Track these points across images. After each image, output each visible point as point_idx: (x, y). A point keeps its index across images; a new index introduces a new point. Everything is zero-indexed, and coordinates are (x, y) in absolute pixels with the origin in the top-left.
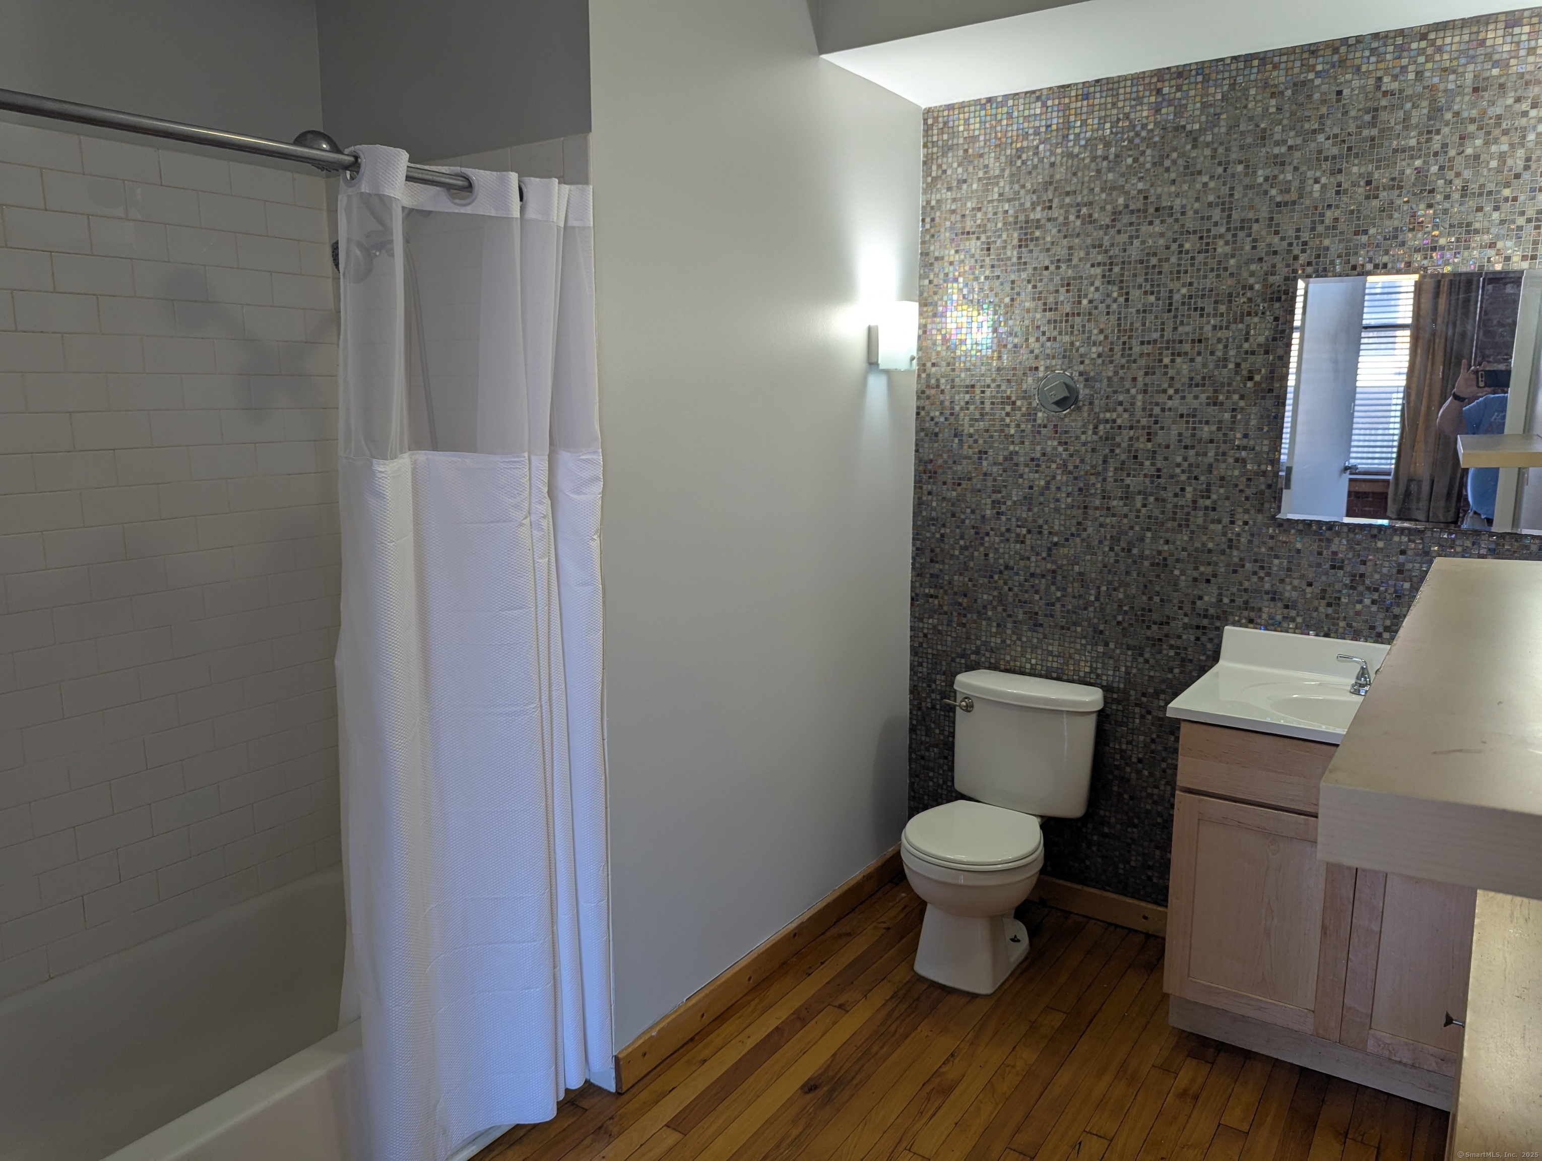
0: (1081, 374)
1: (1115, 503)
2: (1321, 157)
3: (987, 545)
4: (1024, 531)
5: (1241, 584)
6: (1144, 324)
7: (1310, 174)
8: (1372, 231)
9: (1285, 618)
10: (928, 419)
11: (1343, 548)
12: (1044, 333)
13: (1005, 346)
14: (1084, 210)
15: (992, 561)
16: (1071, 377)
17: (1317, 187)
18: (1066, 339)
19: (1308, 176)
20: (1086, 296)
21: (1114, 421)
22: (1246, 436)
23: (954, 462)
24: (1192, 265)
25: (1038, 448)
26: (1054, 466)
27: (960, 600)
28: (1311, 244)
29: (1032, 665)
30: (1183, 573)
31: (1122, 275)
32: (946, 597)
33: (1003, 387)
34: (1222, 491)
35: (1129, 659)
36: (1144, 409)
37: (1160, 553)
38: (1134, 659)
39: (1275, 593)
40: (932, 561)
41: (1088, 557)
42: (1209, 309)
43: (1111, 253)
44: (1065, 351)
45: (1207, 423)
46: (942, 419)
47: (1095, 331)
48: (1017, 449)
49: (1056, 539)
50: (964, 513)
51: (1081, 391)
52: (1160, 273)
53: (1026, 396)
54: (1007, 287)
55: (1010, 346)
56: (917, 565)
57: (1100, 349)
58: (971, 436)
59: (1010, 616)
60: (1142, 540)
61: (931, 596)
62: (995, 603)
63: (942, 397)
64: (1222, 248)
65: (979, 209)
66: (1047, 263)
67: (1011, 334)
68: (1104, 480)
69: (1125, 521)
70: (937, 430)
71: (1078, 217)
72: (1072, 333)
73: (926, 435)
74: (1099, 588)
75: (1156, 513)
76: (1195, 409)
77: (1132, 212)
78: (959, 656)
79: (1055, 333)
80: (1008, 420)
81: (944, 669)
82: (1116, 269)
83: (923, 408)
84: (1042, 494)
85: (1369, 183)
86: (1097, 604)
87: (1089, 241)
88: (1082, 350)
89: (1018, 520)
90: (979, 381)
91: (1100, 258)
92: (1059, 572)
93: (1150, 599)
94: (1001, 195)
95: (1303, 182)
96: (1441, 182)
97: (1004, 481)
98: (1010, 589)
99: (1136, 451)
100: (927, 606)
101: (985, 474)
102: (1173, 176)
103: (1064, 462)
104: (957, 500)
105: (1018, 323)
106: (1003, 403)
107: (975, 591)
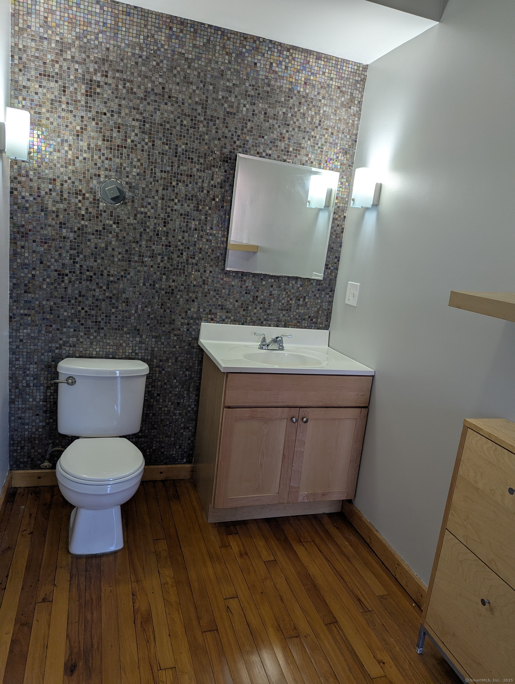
0: (127, 183)
1: (146, 259)
2: (247, 95)
3: (66, 282)
4: (92, 273)
5: (208, 302)
6: (162, 161)
7: (242, 101)
8: (266, 137)
9: (226, 317)
10: (20, 197)
11: (250, 284)
12: (103, 154)
13: (78, 158)
14: (128, 84)
15: (70, 292)
16: (121, 184)
17: (245, 109)
18: (118, 160)
19: (241, 102)
20: (130, 137)
21: (146, 213)
22: (212, 228)
23: (41, 228)
24: (188, 134)
25: (100, 224)
26: (110, 236)
27: (48, 317)
28: (241, 137)
29: (97, 352)
30: (181, 297)
31: (151, 130)
32: (37, 315)
33: (77, 183)
34: (200, 255)
35: (153, 343)
36: (162, 209)
37: (170, 287)
38: (156, 342)
39: (222, 306)
40: (26, 292)
41: (131, 289)
42: (195, 159)
43: (144, 115)
44: (117, 167)
45: (194, 220)
46: (31, 199)
47: (135, 160)
48: (86, 223)
49: (112, 279)
50: (50, 261)
51: (127, 194)
52: (171, 134)
53: (92, 191)
54: (78, 120)
55: (81, 158)
56: (14, 295)
57: (138, 170)
58: (53, 212)
59: (82, 324)
60: (161, 280)
61: (26, 315)
62: (72, 317)
63: (31, 184)
64: (202, 129)
65: (57, 62)
66: (105, 110)
67: (81, 151)
68: (140, 246)
69: (152, 269)
70: (27, 205)
71: (124, 87)
72: (121, 158)
73: (19, 208)
74: (137, 306)
75: (168, 265)
76: (188, 212)
77: (156, 94)
78: (48, 351)
79: (110, 156)
80: (80, 205)
82: (147, 126)
83: (16, 189)
84: (103, 252)
85: (265, 113)
86: (136, 315)
87: (131, 104)
88: (128, 169)
89: (87, 267)
90: (58, 177)
91: (138, 116)
92: (114, 297)
93: (165, 311)
94: (73, 57)
95: (239, 104)
96: (292, 122)
97: (77, 243)
98: (83, 309)
99: (158, 231)
100: (22, 321)
101: (64, 238)
102: (178, 80)
103: (117, 234)
104: (44, 252)
105: (86, 144)
106: (76, 194)
107: (58, 311)
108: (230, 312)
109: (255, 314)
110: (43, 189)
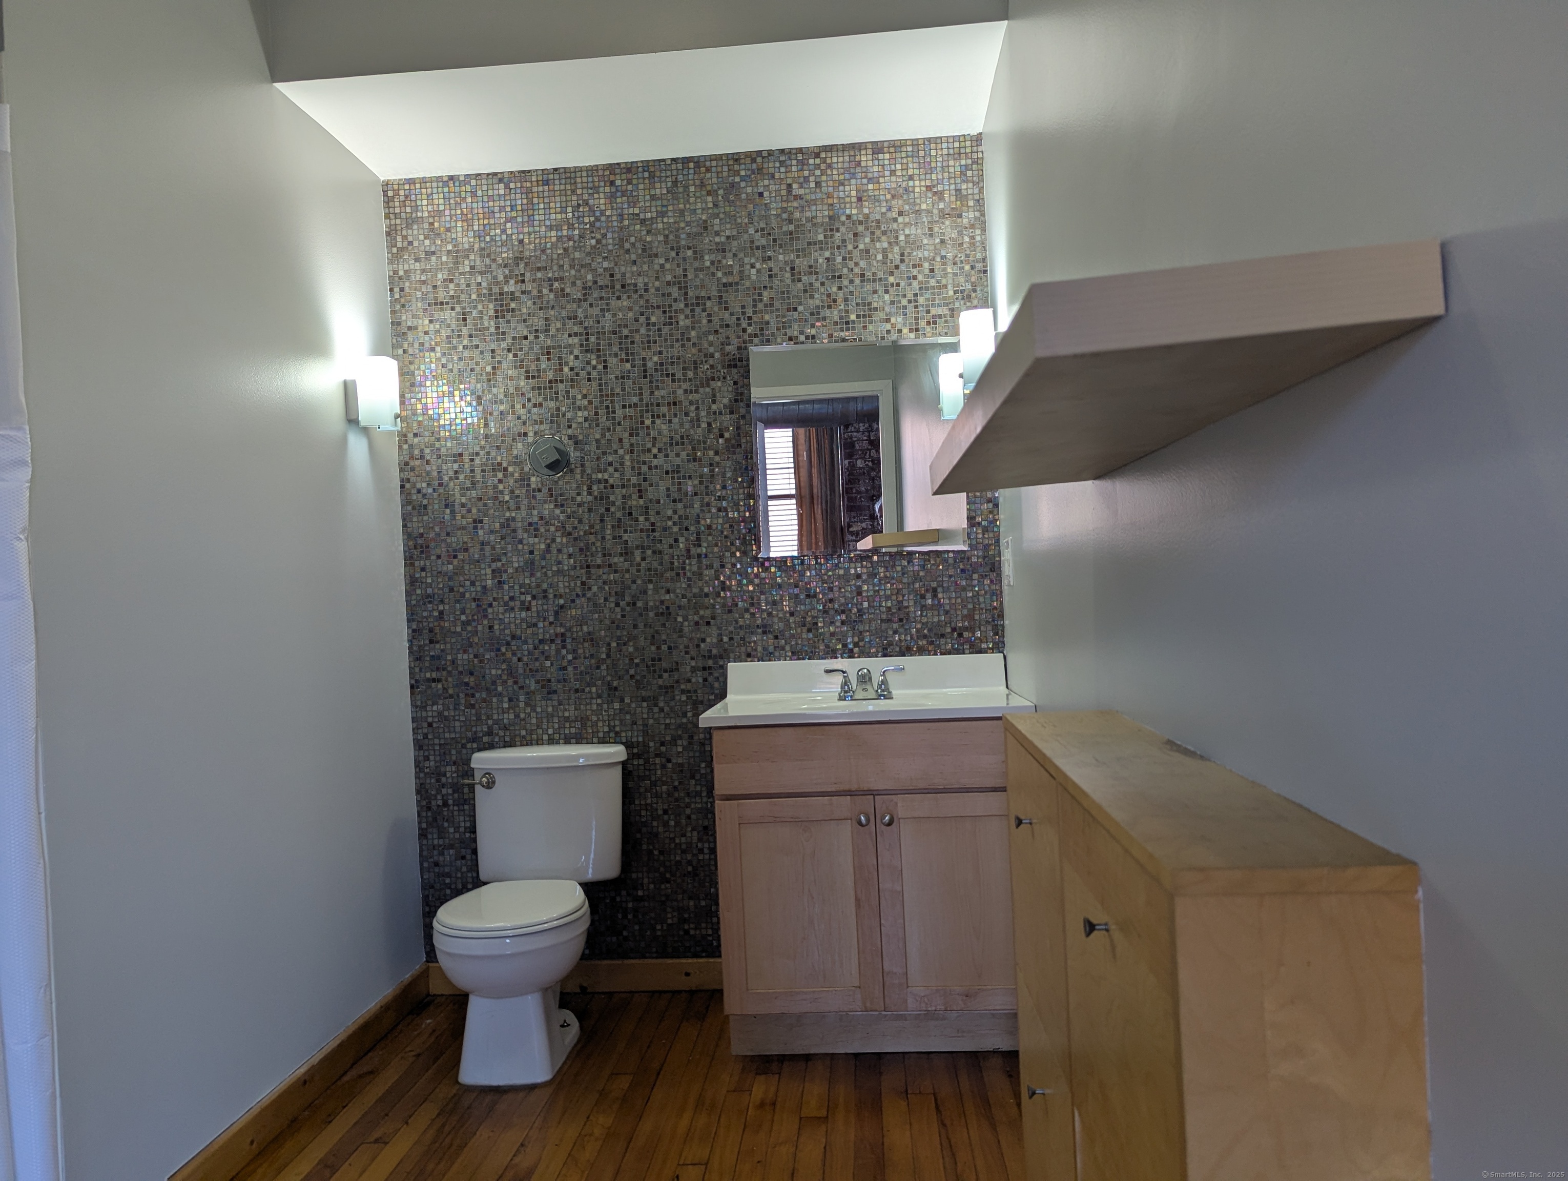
0: (570, 437)
1: (616, 560)
2: (753, 247)
3: (490, 616)
4: (529, 598)
5: (737, 622)
6: (623, 389)
7: (746, 260)
8: (800, 308)
9: (776, 648)
10: (414, 491)
12: (529, 400)
13: (491, 414)
14: (556, 285)
15: (497, 633)
16: (561, 441)
17: (753, 271)
18: (552, 404)
19: (746, 262)
20: (567, 364)
21: (606, 481)
22: (724, 487)
23: (448, 534)
24: (660, 336)
25: (535, 512)
26: (552, 529)
27: (466, 680)
28: (755, 319)
29: (549, 735)
30: (685, 619)
31: (599, 344)
32: (450, 679)
33: (493, 454)
34: (710, 538)
35: (645, 711)
36: (633, 468)
37: (662, 602)
38: (650, 709)
39: (765, 626)
40: (431, 642)
41: (596, 616)
42: (679, 375)
43: (586, 324)
44: (552, 416)
45: (690, 477)
46: (430, 491)
47: (579, 397)
48: (513, 515)
49: (562, 602)
50: (463, 586)
51: (572, 454)
52: (632, 342)
53: (517, 461)
54: (488, 355)
55: (496, 413)
56: (415, 649)
58: (463, 505)
59: (521, 688)
60: (645, 592)
61: (434, 680)
62: (505, 677)
63: (428, 468)
64: (683, 322)
65: (451, 281)
66: (525, 333)
67: (496, 402)
68: (603, 538)
69: (627, 576)
70: (425, 502)
71: (551, 291)
72: (557, 399)
73: (414, 508)
74: (609, 644)
75: (655, 565)
76: (678, 466)
77: (601, 287)
78: (468, 740)
79: (540, 400)
80: (501, 487)
81: (454, 758)
82: (592, 339)
83: (408, 481)
84: (544, 558)
85: (793, 269)
86: (609, 661)
87: (564, 313)
88: (569, 415)
89: (521, 587)
90: (466, 449)
91: (576, 329)
92: (568, 634)
93: (659, 648)
94: (472, 267)
95: (742, 266)
96: (845, 270)
97: (502, 549)
98: (519, 660)
99: (631, 507)
100: (429, 692)
101: (483, 544)
102: (633, 257)
103: (562, 524)
104: (454, 573)
105: (502, 390)
106: (494, 470)
107: (482, 668)
108: (782, 638)
109: (830, 634)
110: (445, 473)
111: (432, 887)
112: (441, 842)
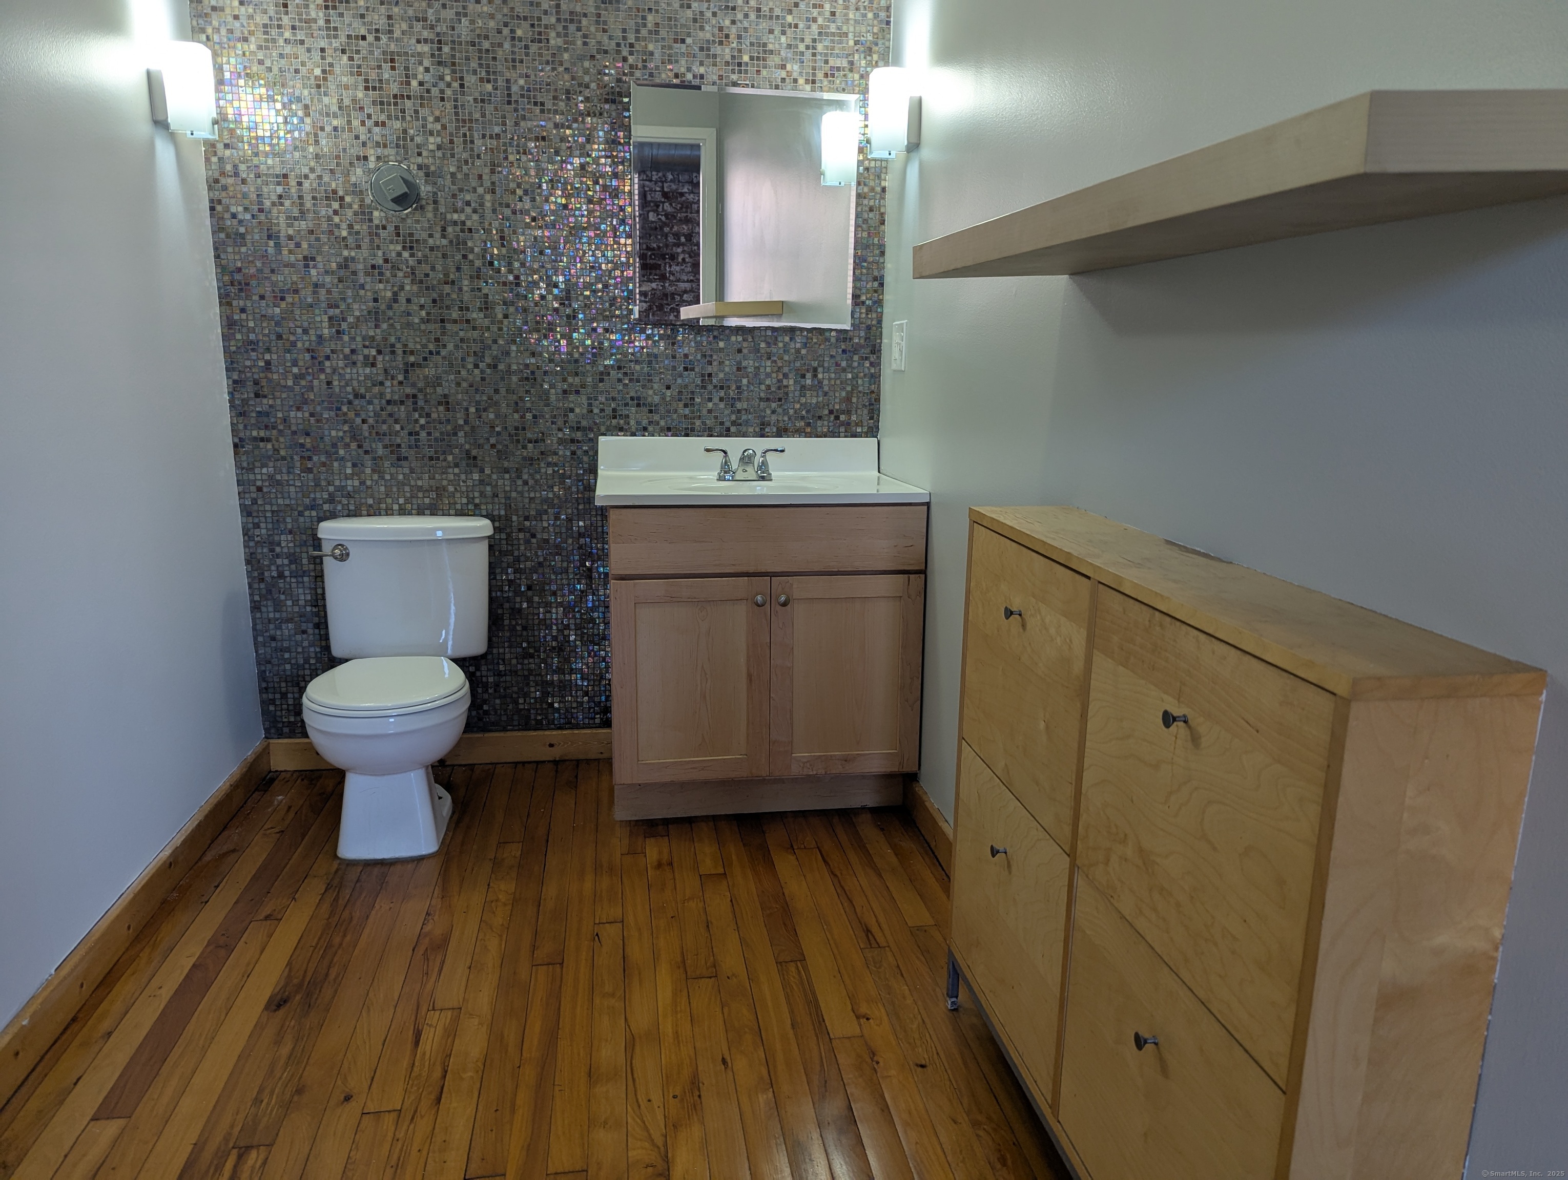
0: (420, 167)
1: (475, 315)
3: (328, 371)
4: (373, 352)
5: (608, 392)
6: (484, 115)
8: (689, 40)
9: (650, 423)
10: (227, 216)
12: (369, 116)
13: (322, 129)
15: (337, 390)
16: (409, 170)
18: (397, 125)
20: (415, 76)
21: (463, 223)
23: (273, 271)
24: (527, 54)
25: (380, 253)
26: (400, 274)
27: (302, 441)
28: (637, 46)
29: (400, 505)
30: (552, 386)
31: (454, 57)
32: (282, 439)
33: (326, 179)
35: (508, 483)
37: (527, 366)
38: (513, 481)
39: (639, 398)
40: (257, 395)
41: (452, 377)
42: (549, 104)
43: (438, 29)
44: (398, 139)
46: (248, 216)
47: (431, 119)
48: (353, 254)
49: (412, 359)
50: (294, 334)
51: (423, 187)
52: (494, 59)
53: (356, 190)
54: (316, 55)
55: (328, 129)
56: (237, 402)
57: (439, 140)
58: (290, 238)
59: (366, 452)
60: (508, 353)
61: (262, 440)
62: (348, 440)
63: (245, 189)
64: (554, 41)
66: (363, 31)
67: (328, 115)
68: (460, 289)
69: (488, 334)
70: (242, 230)
72: (404, 118)
73: (228, 236)
74: (467, 409)
78: (307, 508)
79: (383, 117)
80: (336, 219)
81: (289, 526)
82: (446, 49)
83: (219, 202)
84: (390, 307)
86: (467, 428)
87: (411, 12)
88: (418, 140)
89: (364, 339)
90: (292, 170)
91: (426, 34)
92: (420, 396)
93: (523, 417)
97: (340, 293)
98: (364, 421)
99: (491, 256)
100: (256, 452)
101: (316, 285)
103: (412, 269)
104: (282, 318)
105: (335, 101)
106: (327, 198)
107: (319, 428)
108: (657, 412)
109: (710, 411)
110: (266, 196)
111: (270, 662)
112: (277, 615)
